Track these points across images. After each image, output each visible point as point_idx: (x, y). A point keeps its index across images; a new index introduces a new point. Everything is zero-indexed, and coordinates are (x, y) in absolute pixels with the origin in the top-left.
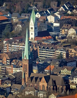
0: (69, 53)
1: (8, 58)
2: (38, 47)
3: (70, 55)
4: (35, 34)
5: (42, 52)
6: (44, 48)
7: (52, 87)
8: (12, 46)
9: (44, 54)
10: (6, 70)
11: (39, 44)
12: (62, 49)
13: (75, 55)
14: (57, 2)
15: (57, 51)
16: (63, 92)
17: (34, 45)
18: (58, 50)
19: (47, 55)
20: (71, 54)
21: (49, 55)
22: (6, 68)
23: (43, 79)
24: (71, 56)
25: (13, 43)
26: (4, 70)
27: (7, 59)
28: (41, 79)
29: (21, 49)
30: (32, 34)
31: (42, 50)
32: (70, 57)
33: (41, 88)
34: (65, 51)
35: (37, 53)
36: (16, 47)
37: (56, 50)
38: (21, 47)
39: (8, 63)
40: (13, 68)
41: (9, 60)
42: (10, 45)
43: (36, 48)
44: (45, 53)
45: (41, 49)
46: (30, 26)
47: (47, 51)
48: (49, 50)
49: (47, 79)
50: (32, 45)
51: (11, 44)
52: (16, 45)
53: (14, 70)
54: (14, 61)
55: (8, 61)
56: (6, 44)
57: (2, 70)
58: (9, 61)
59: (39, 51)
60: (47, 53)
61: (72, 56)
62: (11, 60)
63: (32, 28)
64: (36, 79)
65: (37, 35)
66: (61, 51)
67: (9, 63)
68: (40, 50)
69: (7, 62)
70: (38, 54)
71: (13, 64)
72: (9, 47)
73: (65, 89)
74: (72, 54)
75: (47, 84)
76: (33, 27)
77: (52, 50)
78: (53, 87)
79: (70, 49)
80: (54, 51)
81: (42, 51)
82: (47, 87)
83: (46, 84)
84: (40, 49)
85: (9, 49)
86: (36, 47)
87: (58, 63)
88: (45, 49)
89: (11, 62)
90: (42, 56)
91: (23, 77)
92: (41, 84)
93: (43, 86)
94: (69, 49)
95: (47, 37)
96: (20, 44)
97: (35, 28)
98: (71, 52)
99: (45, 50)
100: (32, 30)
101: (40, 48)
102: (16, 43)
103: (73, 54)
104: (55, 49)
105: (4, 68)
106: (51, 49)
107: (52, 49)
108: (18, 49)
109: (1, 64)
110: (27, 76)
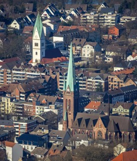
0: (109, 83)
1: (23, 91)
2: (58, 74)
3: (110, 86)
7: (114, 133)
8: (13, 72)
10: (23, 109)
11: (59, 69)
12: (99, 77)
13: (118, 85)
14: (32, 4)
15: (89, 80)
17: (51, 71)
18: (90, 78)
20: (111, 83)
22: (23, 105)
23: (100, 122)
24: (112, 87)
25: (15, 67)
26: (19, 109)
27: (20, 93)
29: (28, 76)
30: (36, 53)
32: (110, 88)
33: (96, 135)
34: (103, 79)
35: (56, 83)
36: (20, 74)
37: (88, 78)
38: (27, 73)
39: (21, 98)
40: (36, 106)
41: (23, 93)
42: (9, 71)
43: (55, 76)
45: (63, 77)
50: (47, 70)
51: (11, 70)
52: (20, 70)
54: (32, 94)
55: (21, 95)
56: (3, 70)
57: (17, 109)
58: (24, 95)
59: (60, 80)
61: (114, 87)
62: (27, 94)
63: (36, 45)
64: (87, 121)
66: (96, 79)
67: (24, 99)
68: (61, 78)
69: (20, 96)
70: (58, 85)
71: (29, 99)
72: (7, 73)
74: (114, 83)
75: (106, 129)
76: (39, 42)
77: (81, 78)
79: (111, 77)
80: (85, 80)
82: (106, 135)
83: (104, 130)
84: (61, 76)
85: (7, 77)
86: (54, 74)
87: (100, 98)
89: (26, 97)
91: (65, 120)
92: (96, 129)
93: (100, 132)
94: (109, 76)
96: (27, 69)
97: (42, 44)
98: (112, 81)
100: (36, 47)
101: (61, 74)
102: (20, 68)
103: (116, 83)
104: (86, 77)
105: (20, 106)
106: (80, 77)
107: (82, 76)
108: (24, 77)
109: (14, 100)
110: (71, 117)
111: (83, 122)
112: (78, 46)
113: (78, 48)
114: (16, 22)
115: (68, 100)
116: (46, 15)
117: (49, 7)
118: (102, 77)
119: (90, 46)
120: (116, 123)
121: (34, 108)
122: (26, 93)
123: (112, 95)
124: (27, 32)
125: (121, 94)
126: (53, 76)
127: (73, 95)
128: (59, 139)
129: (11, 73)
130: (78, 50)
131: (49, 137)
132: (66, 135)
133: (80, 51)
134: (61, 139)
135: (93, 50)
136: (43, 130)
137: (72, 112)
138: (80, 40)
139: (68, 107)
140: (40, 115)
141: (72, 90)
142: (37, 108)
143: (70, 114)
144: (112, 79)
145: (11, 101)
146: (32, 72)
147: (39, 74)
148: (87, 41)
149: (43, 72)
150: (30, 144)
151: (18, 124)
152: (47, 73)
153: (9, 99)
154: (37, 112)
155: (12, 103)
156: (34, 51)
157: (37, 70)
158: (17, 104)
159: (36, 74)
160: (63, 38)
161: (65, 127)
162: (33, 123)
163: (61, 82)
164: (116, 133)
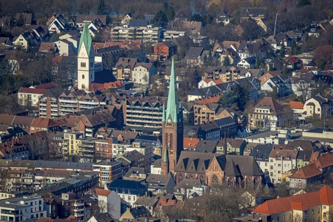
0: (195, 114)
1: (89, 124)
2: (124, 103)
3: (196, 119)
4: (90, 77)
5: (134, 114)
6: (137, 104)
7: (235, 178)
8: (60, 101)
9: (137, 116)
10: (94, 148)
11: (124, 97)
13: (208, 118)
17: (114, 99)
19: (144, 119)
20: (198, 115)
21: (149, 120)
22: (95, 143)
23: (215, 163)
24: (199, 120)
25: (64, 95)
26: (90, 148)
27: (86, 127)
28: (207, 163)
29: (81, 107)
30: (83, 77)
31: (134, 109)
32: (196, 122)
33: (209, 181)
34: (188, 110)
35: (122, 115)
36: (70, 103)
38: (80, 102)
39: (87, 135)
40: (113, 145)
41: (89, 128)
42: (54, 100)
43: (120, 106)
44: (139, 114)
45: (132, 107)
46: (80, 61)
47: (144, 110)
48: (150, 108)
49: (222, 162)
50: (108, 99)
51: (57, 98)
52: (70, 99)
54: (102, 129)
55: (87, 130)
56: (45, 98)
58: (91, 131)
59: (128, 111)
60: (144, 114)
61: (201, 120)
62: (95, 129)
64: (196, 162)
65: (93, 80)
67: (91, 135)
68: (128, 109)
69: (86, 132)
70: (125, 118)
71: (98, 136)
72: (52, 103)
73: (260, 183)
74: (201, 115)
75: (223, 172)
76: (87, 62)
77: (157, 108)
78: (237, 179)
79: (198, 107)
80: (161, 111)
81: (134, 111)
82: (224, 179)
83: (220, 174)
84: (128, 106)
85: (52, 107)
86: (119, 103)
87: (192, 133)
88: (142, 107)
89: (94, 133)
90: (134, 120)
91: (165, 161)
92: (209, 173)
93: (215, 177)
94: (195, 106)
95: (114, 84)
96: (79, 97)
97: (91, 64)
98: (199, 112)
99: (139, 109)
100: (83, 68)
101: (128, 104)
102: (70, 95)
103: (205, 115)
106: (155, 107)
107: (158, 105)
108: (75, 108)
109: (81, 137)
110: (173, 157)
111: (191, 164)
112: (127, 67)
113: (127, 70)
114: (23, 38)
115: (169, 134)
116: (55, 29)
117: (58, 18)
119: (143, 68)
120: (236, 165)
121: (110, 147)
122: (93, 127)
123: (206, 130)
124: (45, 51)
125: (216, 129)
126: (118, 106)
127: (176, 128)
128: (161, 186)
129: (57, 103)
130: (126, 74)
131: (147, 183)
132: (170, 181)
133: (130, 75)
134: (163, 186)
135: (148, 74)
136: (138, 174)
137: (174, 150)
138: (129, 60)
139: (169, 144)
140: (124, 156)
141: (175, 121)
142: (115, 147)
143: (172, 153)
144: (200, 109)
145: (77, 137)
146: (88, 100)
147: (98, 103)
148: (138, 61)
149: (103, 100)
150: (126, 193)
151: (98, 168)
152: (107, 101)
153: (74, 136)
154: (115, 152)
155: (78, 141)
156: (80, 74)
157: (95, 98)
158: (86, 141)
159: (94, 103)
160: (101, 58)
161: (165, 171)
162: (118, 166)
163: (128, 113)
164: (237, 177)
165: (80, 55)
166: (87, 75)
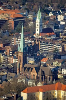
0: (65, 48)
1: (11, 50)
2: (39, 42)
3: (65, 50)
4: (40, 30)
5: (43, 46)
6: (44, 42)
8: (19, 40)
9: (44, 47)
10: (7, 60)
11: (41, 39)
12: (59, 44)
15: (55, 46)
16: (50, 81)
17: (36, 40)
18: (55, 45)
19: (46, 49)
21: (48, 49)
22: (7, 58)
25: (20, 37)
28: (32, 69)
29: (26, 42)
30: (38, 30)
31: (43, 45)
33: (32, 76)
34: (61, 46)
35: (38, 47)
37: (54, 45)
39: (10, 54)
40: (14, 59)
41: (11, 52)
42: (17, 39)
43: (38, 43)
45: (42, 44)
47: (46, 45)
48: (48, 45)
49: (37, 69)
53: (14, 61)
55: (10, 52)
56: (14, 38)
57: (5, 60)
58: (11, 53)
60: (46, 47)
63: (38, 25)
64: (29, 69)
66: (58, 45)
68: (41, 44)
69: (10, 53)
70: (39, 48)
73: (52, 79)
75: (37, 73)
77: (50, 45)
78: (42, 77)
80: (52, 46)
81: (42, 45)
82: (37, 76)
83: (36, 74)
84: (41, 43)
87: (52, 56)
88: (45, 44)
89: (13, 54)
90: (42, 49)
91: (18, 67)
92: (32, 73)
93: (34, 75)
94: (65, 44)
95: (51, 34)
97: (41, 25)
99: (45, 45)
100: (38, 27)
101: (41, 42)
104: (53, 44)
105: (6, 58)
106: (50, 44)
107: (51, 43)
109: (4, 55)
110: (21, 66)
115: (20, 56)
118: (61, 45)
120: (43, 71)
121: (13, 60)
122: (13, 51)
124: (52, 19)
129: (17, 40)
131: (6, 76)
134: (12, 78)
137: (22, 63)
139: (20, 60)
141: (22, 51)
143: (21, 64)
145: (2, 55)
146: (28, 40)
147: (31, 41)
149: (33, 40)
155: (2, 57)
156: (36, 29)
157: (30, 39)
163: (41, 46)
164: (42, 76)
165: (37, 22)
166: (39, 29)
